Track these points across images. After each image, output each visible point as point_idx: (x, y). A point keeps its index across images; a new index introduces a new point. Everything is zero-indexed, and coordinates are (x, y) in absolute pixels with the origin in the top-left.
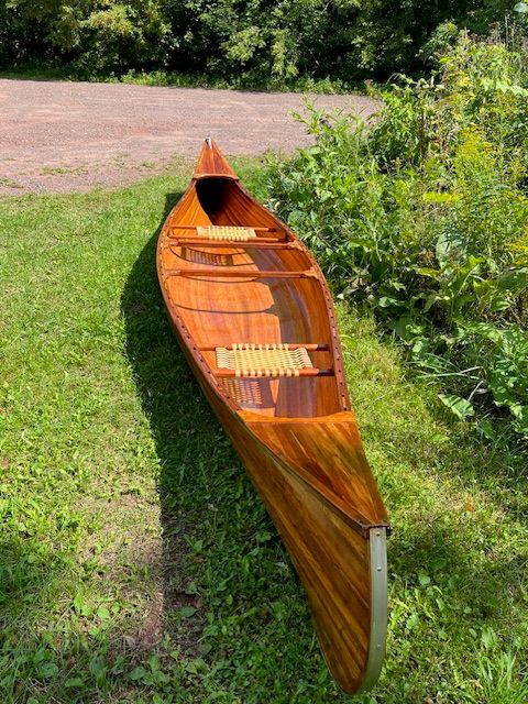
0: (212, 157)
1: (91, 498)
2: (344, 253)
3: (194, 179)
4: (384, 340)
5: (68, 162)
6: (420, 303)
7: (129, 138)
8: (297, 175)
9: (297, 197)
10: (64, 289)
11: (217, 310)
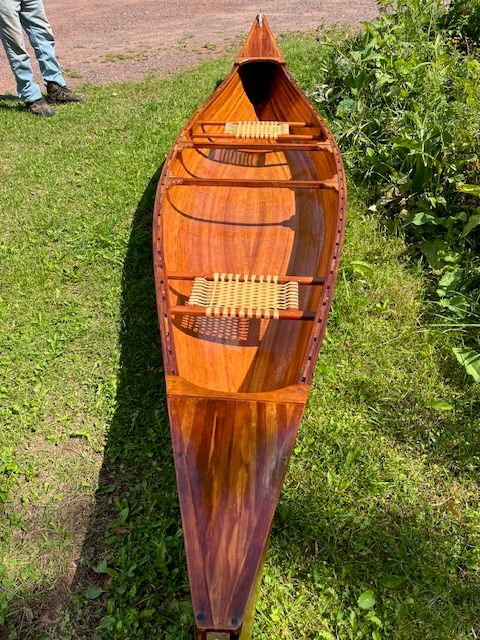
0: (260, 38)
1: (41, 439)
2: (387, 154)
3: (236, 65)
4: (411, 267)
5: (132, 46)
6: (460, 225)
7: (199, 17)
8: (356, 55)
9: (351, 82)
10: (86, 193)
11: (231, 221)
